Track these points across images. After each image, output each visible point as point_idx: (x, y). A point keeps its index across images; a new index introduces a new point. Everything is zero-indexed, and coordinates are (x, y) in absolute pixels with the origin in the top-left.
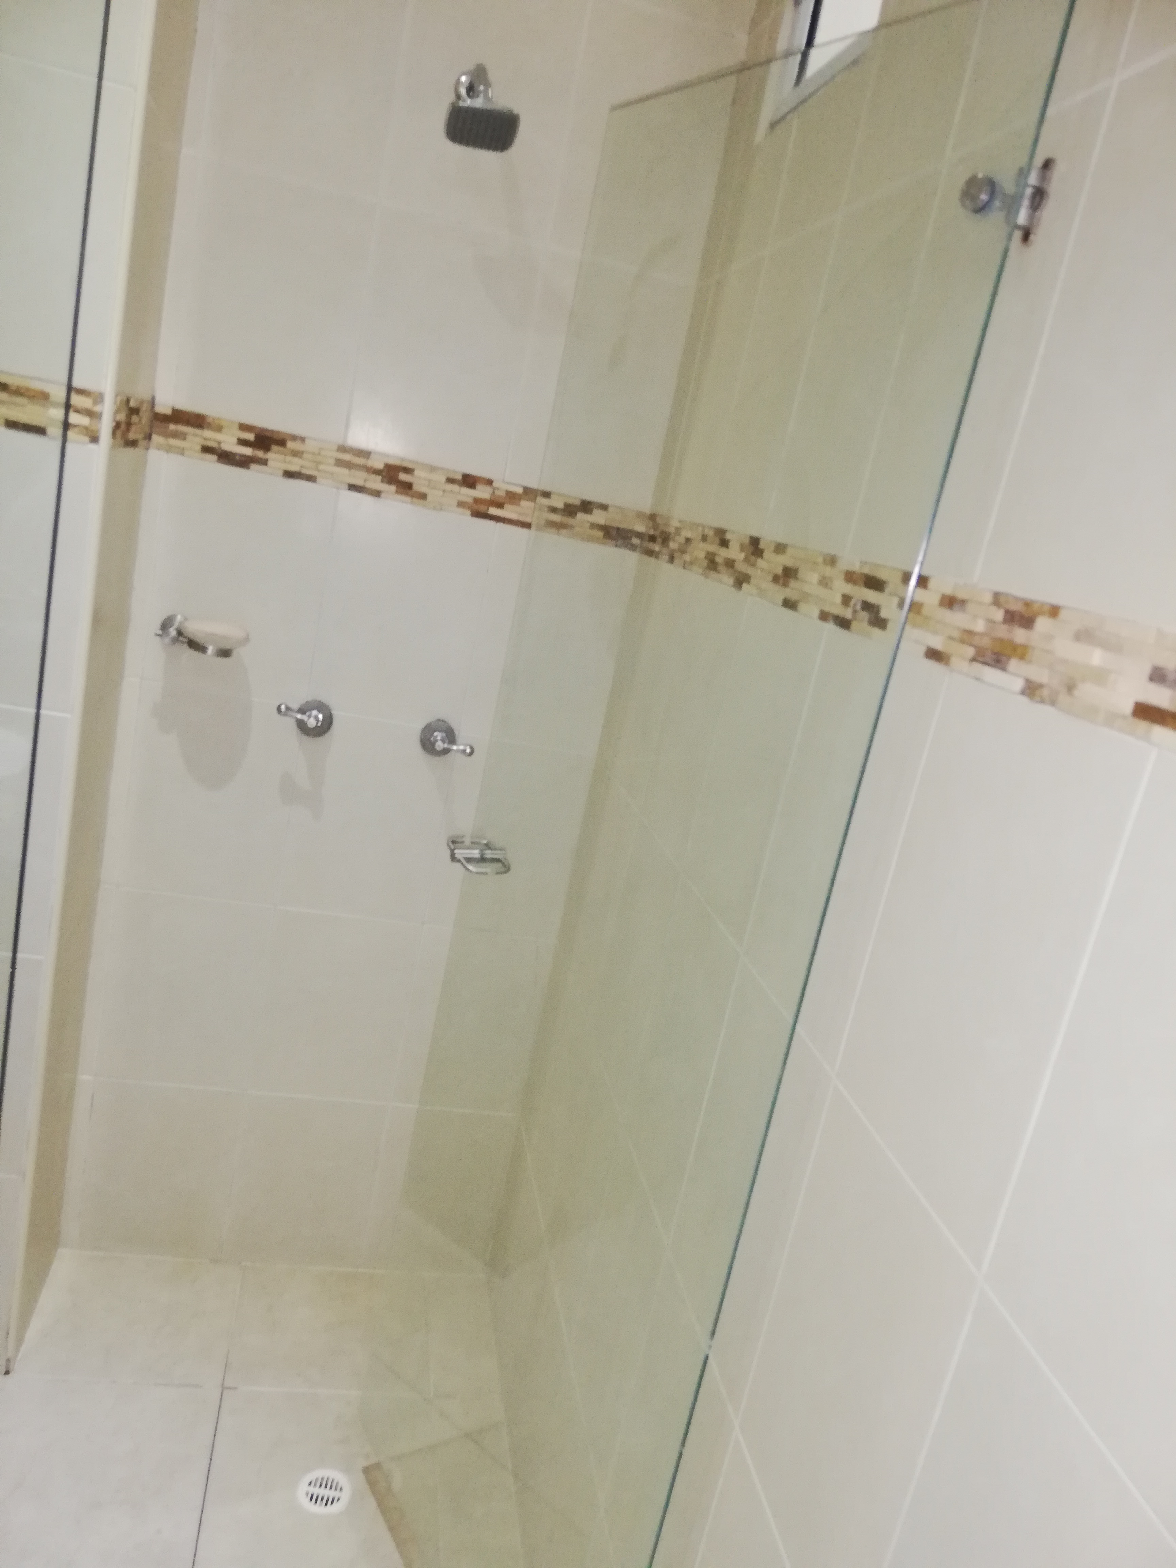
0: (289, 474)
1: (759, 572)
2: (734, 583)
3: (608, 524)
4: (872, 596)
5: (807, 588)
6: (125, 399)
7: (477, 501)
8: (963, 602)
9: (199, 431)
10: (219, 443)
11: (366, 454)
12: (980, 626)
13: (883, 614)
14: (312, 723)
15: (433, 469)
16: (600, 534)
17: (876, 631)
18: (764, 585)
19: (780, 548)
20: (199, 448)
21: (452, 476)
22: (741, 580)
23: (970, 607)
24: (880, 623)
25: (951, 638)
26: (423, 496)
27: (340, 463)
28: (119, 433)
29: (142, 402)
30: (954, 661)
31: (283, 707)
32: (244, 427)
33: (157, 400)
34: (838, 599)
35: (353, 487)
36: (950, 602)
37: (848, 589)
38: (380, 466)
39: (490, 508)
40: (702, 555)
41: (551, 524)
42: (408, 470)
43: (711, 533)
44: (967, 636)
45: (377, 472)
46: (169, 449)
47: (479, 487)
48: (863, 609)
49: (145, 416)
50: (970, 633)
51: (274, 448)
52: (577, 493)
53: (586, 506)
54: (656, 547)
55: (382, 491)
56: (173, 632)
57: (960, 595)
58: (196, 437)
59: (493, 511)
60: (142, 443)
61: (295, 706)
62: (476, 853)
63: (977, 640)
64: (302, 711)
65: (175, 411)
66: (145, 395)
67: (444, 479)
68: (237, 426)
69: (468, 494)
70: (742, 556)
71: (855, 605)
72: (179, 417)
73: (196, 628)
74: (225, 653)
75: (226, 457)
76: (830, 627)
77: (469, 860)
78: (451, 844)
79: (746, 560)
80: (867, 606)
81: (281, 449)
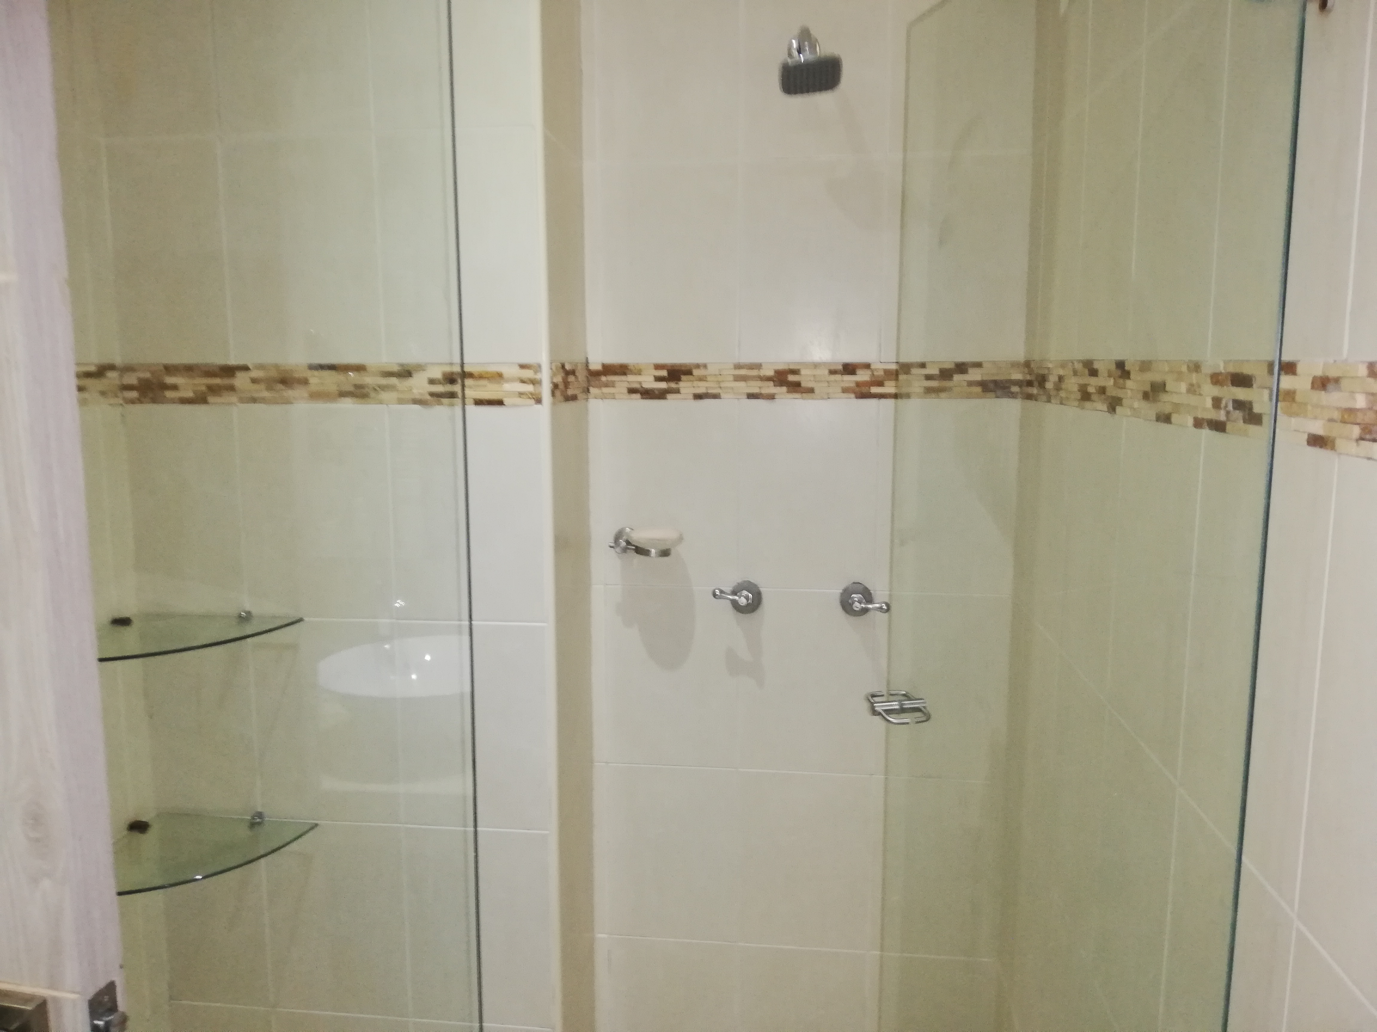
0: (698, 397)
1: (1129, 392)
2: (1108, 408)
3: (986, 378)
4: (1241, 393)
5: (1176, 399)
6: (560, 365)
7: (858, 384)
8: (1337, 380)
9: (623, 378)
10: (640, 383)
11: (758, 366)
12: (1361, 402)
13: (1257, 409)
14: (743, 601)
15: (816, 365)
16: (979, 389)
17: (1252, 429)
18: (1136, 405)
19: (1145, 366)
20: (626, 391)
21: (833, 368)
22: (1114, 404)
23: (1344, 383)
24: (1254, 419)
25: (1331, 420)
26: (811, 391)
27: (738, 378)
28: (558, 393)
29: (576, 365)
30: (1339, 443)
31: (718, 592)
32: (658, 367)
33: (590, 361)
34: (1209, 403)
35: (751, 396)
36: (1322, 383)
37: (1215, 391)
38: (770, 373)
39: (871, 387)
40: (1075, 388)
41: (929, 391)
42: (795, 372)
43: (1079, 366)
44: (1349, 415)
45: (769, 379)
46: (603, 397)
47: (859, 372)
48: (1235, 408)
49: (582, 375)
50: (1351, 411)
51: (683, 377)
52: (949, 358)
53: (961, 368)
54: (1034, 391)
55: (776, 393)
56: (623, 544)
57: (1332, 373)
58: (623, 383)
59: (874, 390)
60: (580, 396)
61: (728, 589)
62: (895, 705)
63: (1360, 418)
64: (734, 593)
65: (604, 366)
66: (580, 359)
67: (826, 372)
68: (652, 367)
69: (849, 380)
70: (1111, 382)
71: (1226, 406)
72: (608, 370)
73: (640, 536)
74: (665, 553)
75: (647, 394)
76: (1206, 432)
77: (889, 712)
78: (870, 698)
79: (1115, 384)
80: (1239, 405)
81: (690, 377)
